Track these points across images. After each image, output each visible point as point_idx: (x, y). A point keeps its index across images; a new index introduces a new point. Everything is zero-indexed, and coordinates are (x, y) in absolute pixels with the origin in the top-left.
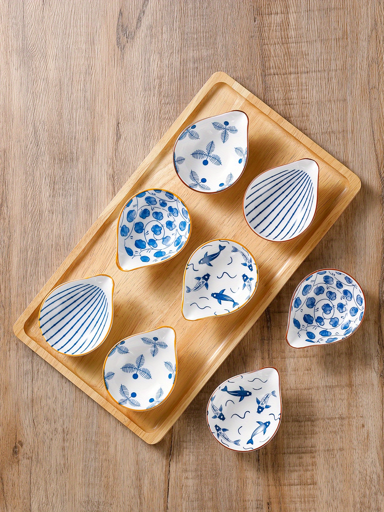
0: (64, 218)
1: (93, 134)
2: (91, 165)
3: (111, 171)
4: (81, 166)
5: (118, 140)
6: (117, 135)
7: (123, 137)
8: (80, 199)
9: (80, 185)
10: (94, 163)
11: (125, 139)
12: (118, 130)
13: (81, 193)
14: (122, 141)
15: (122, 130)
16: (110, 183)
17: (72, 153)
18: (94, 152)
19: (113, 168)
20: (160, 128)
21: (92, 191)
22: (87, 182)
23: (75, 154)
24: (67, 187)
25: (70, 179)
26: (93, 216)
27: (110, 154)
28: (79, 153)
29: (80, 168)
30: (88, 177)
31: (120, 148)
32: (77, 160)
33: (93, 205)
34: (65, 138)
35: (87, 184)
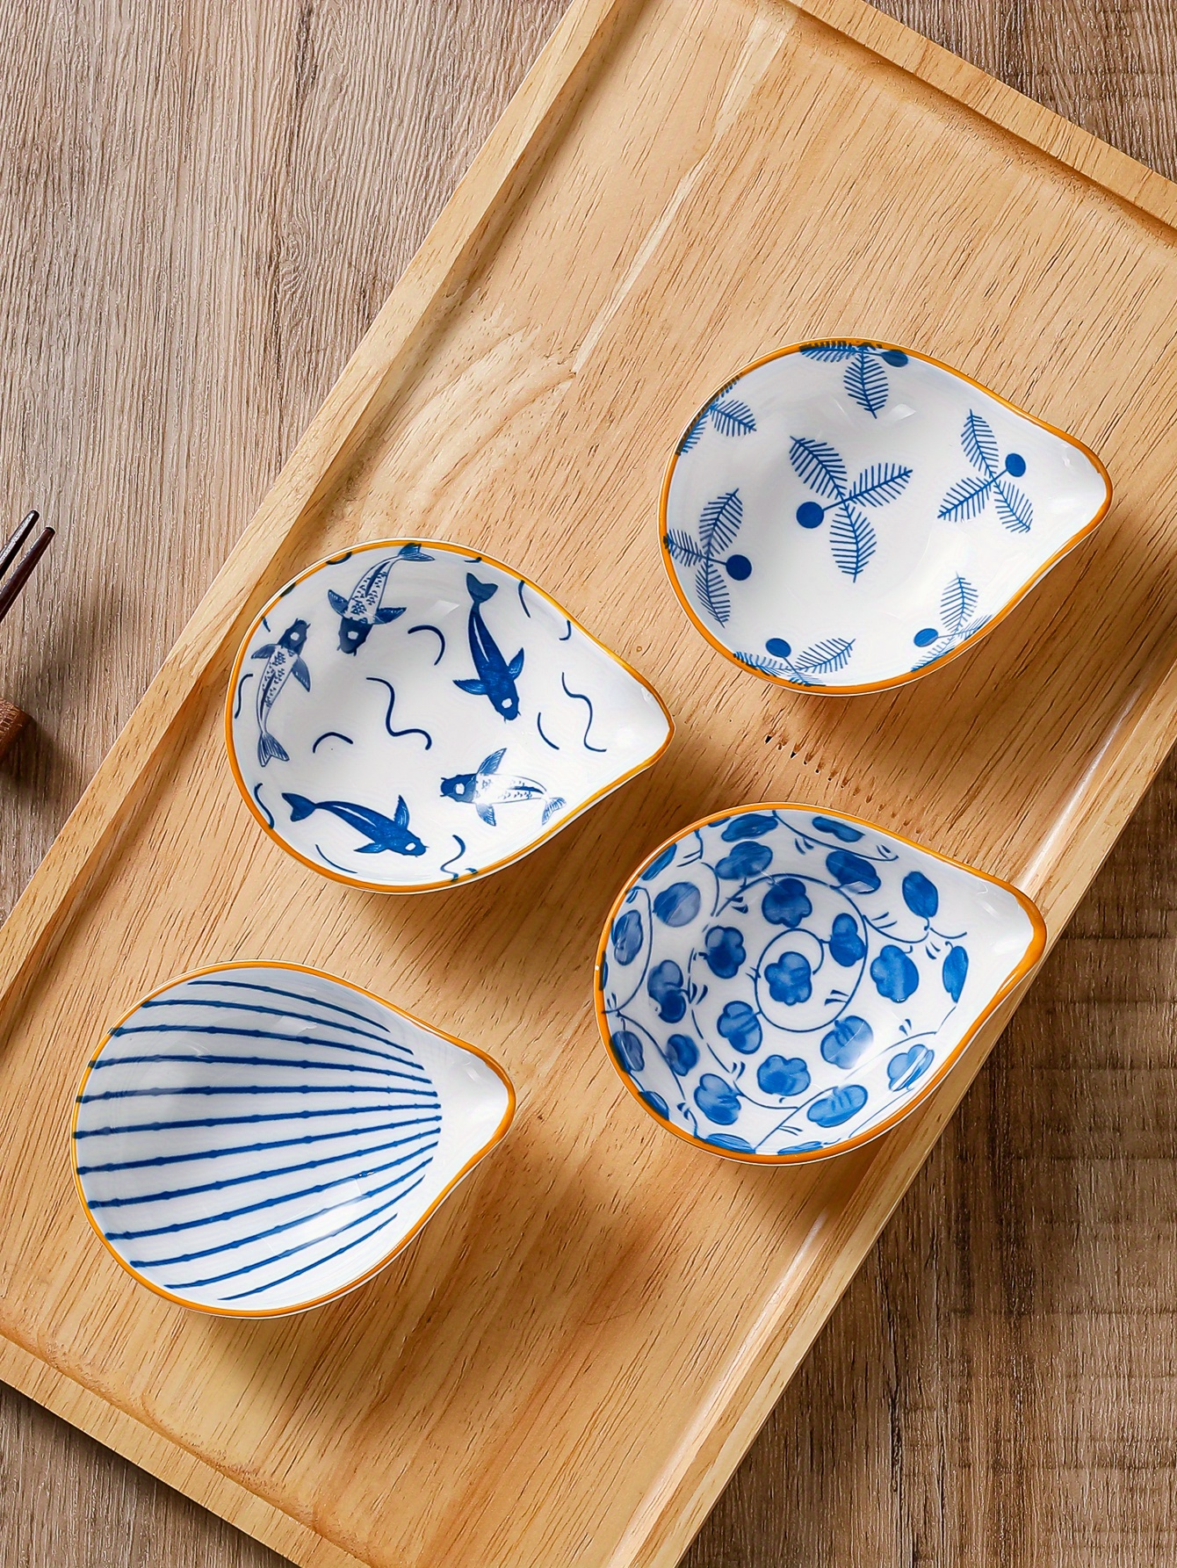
0: (31, 451)
1: (184, 61)
2: (171, 205)
3: (262, 236)
4: (119, 209)
5: (301, 93)
6: (299, 66)
7: (327, 77)
8: (112, 365)
9: (114, 299)
10: (185, 198)
11: (339, 85)
12: (304, 44)
13: (115, 335)
14: (320, 97)
15: (322, 45)
16: (259, 292)
17: (80, 145)
18: (185, 138)
19: (274, 219)
20: (506, 39)
21: (169, 325)
22: (148, 282)
23: (97, 153)
24: (51, 307)
25: (66, 269)
26: (171, 447)
27: (265, 154)
28: (113, 147)
29: (116, 219)
30: (152, 263)
31: (313, 129)
32: (105, 178)
33: (174, 397)
34: (53, 74)
35: (147, 297)
